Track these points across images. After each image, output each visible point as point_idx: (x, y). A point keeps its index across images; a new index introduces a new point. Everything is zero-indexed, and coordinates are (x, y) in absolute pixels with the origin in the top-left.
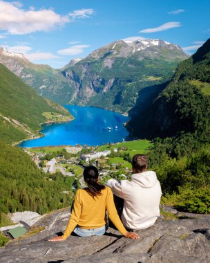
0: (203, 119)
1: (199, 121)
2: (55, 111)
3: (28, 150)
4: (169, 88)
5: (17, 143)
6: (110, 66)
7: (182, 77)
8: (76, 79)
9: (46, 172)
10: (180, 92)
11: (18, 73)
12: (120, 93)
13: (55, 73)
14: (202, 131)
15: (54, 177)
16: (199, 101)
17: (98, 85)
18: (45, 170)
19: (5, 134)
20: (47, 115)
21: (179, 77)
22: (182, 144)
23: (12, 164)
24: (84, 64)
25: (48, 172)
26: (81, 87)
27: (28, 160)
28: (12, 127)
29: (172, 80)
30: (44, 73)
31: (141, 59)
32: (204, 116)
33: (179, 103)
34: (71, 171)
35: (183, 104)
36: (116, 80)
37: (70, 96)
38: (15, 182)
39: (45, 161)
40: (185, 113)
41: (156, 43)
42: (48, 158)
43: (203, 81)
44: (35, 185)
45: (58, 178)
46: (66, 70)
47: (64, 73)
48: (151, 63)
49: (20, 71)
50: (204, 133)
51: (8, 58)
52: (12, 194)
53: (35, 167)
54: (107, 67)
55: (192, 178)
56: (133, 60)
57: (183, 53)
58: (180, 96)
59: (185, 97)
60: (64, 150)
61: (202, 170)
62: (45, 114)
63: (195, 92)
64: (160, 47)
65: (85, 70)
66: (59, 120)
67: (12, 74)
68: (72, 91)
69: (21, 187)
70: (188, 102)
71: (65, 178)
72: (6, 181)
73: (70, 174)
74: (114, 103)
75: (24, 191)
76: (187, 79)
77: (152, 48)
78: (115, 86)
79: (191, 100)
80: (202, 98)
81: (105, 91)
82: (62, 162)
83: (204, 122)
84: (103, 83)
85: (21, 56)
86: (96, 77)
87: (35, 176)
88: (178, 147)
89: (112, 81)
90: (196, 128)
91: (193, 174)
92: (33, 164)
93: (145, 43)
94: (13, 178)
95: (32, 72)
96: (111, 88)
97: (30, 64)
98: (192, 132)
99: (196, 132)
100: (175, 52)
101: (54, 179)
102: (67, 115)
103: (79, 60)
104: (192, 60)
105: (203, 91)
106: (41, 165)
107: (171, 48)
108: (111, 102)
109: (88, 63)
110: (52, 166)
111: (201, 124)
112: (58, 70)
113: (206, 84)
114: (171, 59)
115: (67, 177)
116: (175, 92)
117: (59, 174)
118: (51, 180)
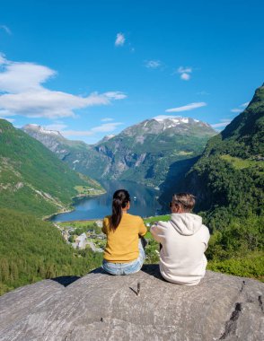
0: (237, 193)
1: (232, 194)
2: (87, 184)
3: (58, 225)
4: (200, 162)
5: (47, 217)
6: (142, 142)
7: (213, 152)
8: (109, 154)
9: (75, 247)
10: (212, 167)
11: (53, 149)
12: (152, 167)
13: (89, 148)
14: (236, 205)
15: (83, 253)
16: (231, 175)
17: (130, 159)
18: (74, 245)
19: (35, 208)
20: (79, 189)
21: (209, 152)
22: (217, 219)
23: (41, 239)
24: (117, 140)
25: (78, 247)
26: (113, 161)
27: (57, 235)
28: (43, 201)
29: (203, 155)
30: (77, 148)
31: (172, 135)
32: (237, 189)
33: (211, 177)
34: (101, 247)
35: (215, 178)
36: (148, 155)
37: (103, 170)
38: (42, 258)
39: (75, 236)
40: (217, 187)
41: (186, 121)
42: (78, 233)
43: (233, 156)
44: (63, 262)
45: (87, 254)
46: (100, 146)
47: (97, 148)
48: (182, 139)
49: (55, 147)
50: (238, 207)
51: (45, 135)
52: (38, 271)
53: (64, 242)
54: (139, 143)
55: (222, 252)
56: (164, 136)
57: (212, 130)
58: (212, 170)
59: (217, 171)
60: (95, 225)
61: (232, 244)
62: (76, 188)
63: (226, 167)
64: (189, 124)
65: (117, 146)
66: (91, 194)
67: (47, 149)
68: (104, 165)
69: (48, 264)
70: (220, 176)
71: (95, 254)
72: (33, 256)
73: (101, 250)
74: (146, 177)
75: (52, 267)
76: (217, 153)
77: (182, 126)
78: (147, 161)
79: (223, 174)
80: (233, 172)
81: (137, 165)
82: (92, 237)
83: (238, 196)
84: (135, 157)
85: (57, 133)
86: (129, 152)
87: (64, 252)
88: (213, 221)
89: (144, 155)
90: (230, 202)
91: (224, 248)
92: (63, 239)
93: (176, 121)
94: (41, 254)
95: (67, 147)
96: (144, 162)
97: (65, 140)
98: (227, 205)
99: (230, 206)
100: (204, 129)
101: (84, 255)
102: (99, 189)
103: (112, 136)
104: (221, 136)
105: (234, 165)
106: (70, 240)
107: (201, 125)
108: (143, 176)
109: (121, 139)
110: (82, 242)
111: (234, 197)
112: (91, 146)
113: (236, 159)
114: (201, 135)
115: (97, 253)
116: (206, 166)
117: (88, 250)
118: (79, 256)
